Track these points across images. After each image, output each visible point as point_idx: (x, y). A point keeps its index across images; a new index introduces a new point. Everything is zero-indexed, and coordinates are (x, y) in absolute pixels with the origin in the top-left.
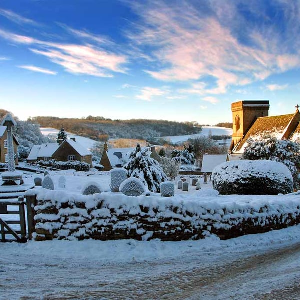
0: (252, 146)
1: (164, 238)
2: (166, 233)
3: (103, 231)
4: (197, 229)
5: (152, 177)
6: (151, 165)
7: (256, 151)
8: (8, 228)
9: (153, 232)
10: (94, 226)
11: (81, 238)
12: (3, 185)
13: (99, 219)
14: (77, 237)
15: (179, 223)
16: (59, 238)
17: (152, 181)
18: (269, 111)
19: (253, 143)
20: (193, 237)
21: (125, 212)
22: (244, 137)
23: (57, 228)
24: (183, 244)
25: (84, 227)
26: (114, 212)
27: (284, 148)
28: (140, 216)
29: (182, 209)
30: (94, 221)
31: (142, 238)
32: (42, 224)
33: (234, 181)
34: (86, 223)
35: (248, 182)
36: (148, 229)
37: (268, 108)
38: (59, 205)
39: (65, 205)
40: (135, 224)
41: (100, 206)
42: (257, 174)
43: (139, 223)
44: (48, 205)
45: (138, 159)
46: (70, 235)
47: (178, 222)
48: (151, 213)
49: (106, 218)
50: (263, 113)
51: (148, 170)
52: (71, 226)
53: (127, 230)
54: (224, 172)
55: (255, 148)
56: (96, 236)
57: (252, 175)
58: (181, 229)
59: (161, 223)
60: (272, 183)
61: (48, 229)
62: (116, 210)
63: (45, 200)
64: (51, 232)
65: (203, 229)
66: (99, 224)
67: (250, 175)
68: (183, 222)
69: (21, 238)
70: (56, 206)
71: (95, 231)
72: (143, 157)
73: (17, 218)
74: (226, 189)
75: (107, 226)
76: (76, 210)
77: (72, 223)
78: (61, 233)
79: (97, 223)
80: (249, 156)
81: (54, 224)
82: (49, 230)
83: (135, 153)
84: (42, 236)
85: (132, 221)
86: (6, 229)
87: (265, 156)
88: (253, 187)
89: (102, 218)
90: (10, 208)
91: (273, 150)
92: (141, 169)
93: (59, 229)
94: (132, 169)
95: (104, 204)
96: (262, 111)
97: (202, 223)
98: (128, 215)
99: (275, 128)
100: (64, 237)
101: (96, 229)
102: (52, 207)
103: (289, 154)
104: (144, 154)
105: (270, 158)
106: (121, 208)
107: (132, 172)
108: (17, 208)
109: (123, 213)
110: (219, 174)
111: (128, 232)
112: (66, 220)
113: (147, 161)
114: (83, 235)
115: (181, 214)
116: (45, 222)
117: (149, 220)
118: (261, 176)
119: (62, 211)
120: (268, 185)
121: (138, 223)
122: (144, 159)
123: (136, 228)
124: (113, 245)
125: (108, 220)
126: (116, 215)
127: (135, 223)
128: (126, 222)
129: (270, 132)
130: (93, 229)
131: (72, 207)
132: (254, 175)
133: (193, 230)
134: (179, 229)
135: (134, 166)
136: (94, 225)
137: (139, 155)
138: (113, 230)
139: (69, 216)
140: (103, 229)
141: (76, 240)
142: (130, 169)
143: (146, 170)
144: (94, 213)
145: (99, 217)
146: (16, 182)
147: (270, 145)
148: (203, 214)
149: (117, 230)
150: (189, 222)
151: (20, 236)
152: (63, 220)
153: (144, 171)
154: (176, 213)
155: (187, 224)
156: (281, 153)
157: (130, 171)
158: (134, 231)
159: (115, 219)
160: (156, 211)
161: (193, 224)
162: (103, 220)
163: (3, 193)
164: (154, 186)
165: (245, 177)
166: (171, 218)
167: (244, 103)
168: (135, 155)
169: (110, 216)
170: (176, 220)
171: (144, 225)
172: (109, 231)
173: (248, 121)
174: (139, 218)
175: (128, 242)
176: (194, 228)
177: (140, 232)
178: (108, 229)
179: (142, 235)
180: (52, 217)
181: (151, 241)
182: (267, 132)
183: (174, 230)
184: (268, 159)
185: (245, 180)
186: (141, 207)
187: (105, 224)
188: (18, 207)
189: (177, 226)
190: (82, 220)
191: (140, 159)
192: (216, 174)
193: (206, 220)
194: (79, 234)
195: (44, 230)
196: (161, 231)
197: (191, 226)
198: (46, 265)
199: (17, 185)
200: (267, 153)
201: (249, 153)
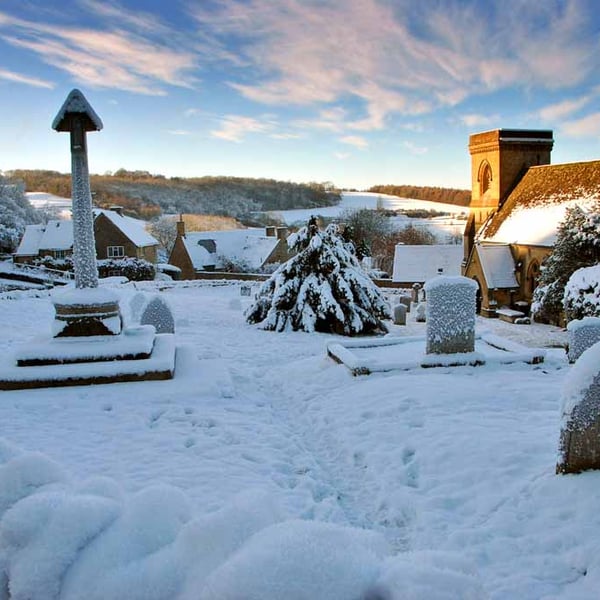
5: (350, 295)
6: (345, 266)
12: (60, 335)
17: (352, 304)
18: (552, 153)
22: (500, 208)
37: (549, 147)
45: (315, 251)
50: (538, 157)
51: (340, 277)
72: (326, 246)
83: (304, 236)
92: (321, 276)
94: (300, 274)
96: (537, 153)
104: (327, 241)
107: (301, 283)
122: (331, 253)
135: (302, 269)
137: (316, 242)
142: (295, 275)
143: (335, 277)
146: (106, 322)
153: (329, 280)
157: (296, 280)
164: (357, 317)
167: (503, 133)
168: (306, 243)
173: (509, 174)
191: (321, 252)
199: (111, 333)
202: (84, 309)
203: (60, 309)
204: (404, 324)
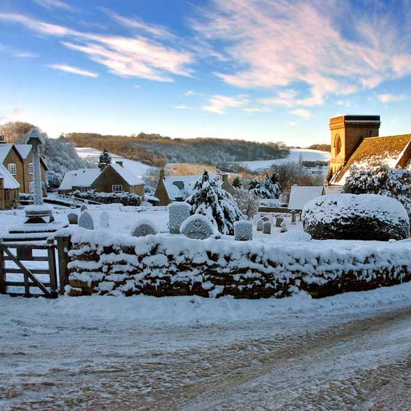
0: (356, 176)
1: (238, 295)
2: (240, 288)
3: (158, 284)
4: (281, 284)
5: (222, 215)
6: (222, 199)
7: (361, 182)
8: (33, 278)
9: (223, 287)
10: (146, 278)
11: (129, 293)
12: (26, 222)
13: (152, 268)
14: (123, 292)
15: (258, 275)
16: (100, 292)
17: (223, 220)
18: (380, 129)
19: (358, 171)
20: (276, 294)
21: (187, 259)
22: (345, 164)
23: (97, 280)
24: (263, 302)
25: (133, 278)
26: (173, 259)
27: (398, 179)
28: (207, 265)
29: (262, 257)
30: (147, 271)
31: (208, 294)
32: (78, 274)
33: (331, 221)
34: (135, 274)
35: (349, 223)
36: (218, 283)
37: (378, 126)
38: (100, 249)
39: (108, 250)
40: (200, 276)
41: (154, 252)
42: (361, 213)
43: (205, 274)
44: (86, 248)
45: (205, 190)
46: (114, 289)
47: (257, 273)
48: (222, 261)
49: (162, 268)
50: (371, 132)
51: (218, 204)
52: (117, 278)
53: (189, 283)
54: (319, 209)
55: (360, 178)
56: (148, 290)
57: (355, 213)
58: (260, 284)
59: (233, 275)
60: (382, 224)
61: (85, 281)
62: (175, 256)
63: (82, 242)
64: (89, 285)
65: (289, 284)
66: (153, 274)
67: (353, 214)
68: (263, 274)
69: (50, 292)
70: (96, 251)
71: (147, 284)
72: (211, 187)
73: (45, 265)
74: (321, 231)
75: (164, 278)
76: (122, 256)
77: (116, 273)
78: (103, 286)
79: (150, 274)
80: (352, 189)
81: (93, 274)
82: (87, 282)
83: (200, 182)
84: (77, 289)
85: (196, 271)
86: (30, 280)
87: (373, 189)
88: (356, 230)
89: (156, 267)
90: (35, 253)
91: (383, 181)
92: (208, 204)
93: (99, 281)
94: (197, 203)
95: (160, 249)
96: (370, 129)
97: (288, 275)
98: (191, 263)
99: (386, 152)
100: (107, 292)
101: (149, 281)
102: (91, 252)
103: (404, 187)
104: (213, 184)
105: (380, 192)
106: (181, 254)
107: (197, 208)
108: (45, 253)
109: (185, 261)
110: (312, 212)
111: (191, 287)
112: (110, 269)
113: (217, 193)
114: (132, 289)
115: (261, 263)
116: (81, 271)
117: (219, 270)
118: (367, 215)
119: (104, 258)
120: (376, 228)
121: (203, 274)
122: (213, 191)
123: (201, 281)
124: (171, 304)
125: (164, 270)
126: (175, 264)
127: (201, 274)
128: (189, 273)
129: (381, 157)
130: (145, 282)
131: (117, 253)
132: (358, 214)
133: (276, 284)
134: (258, 282)
135: (199, 200)
136: (146, 276)
137: (206, 185)
138: (171, 283)
139: (113, 263)
140: (158, 281)
141: (122, 296)
142: (194, 203)
143: (215, 205)
144: (146, 261)
145: (152, 265)
146: (43, 218)
147: (380, 175)
148: (290, 264)
149: (177, 284)
150: (271, 274)
151: (48, 289)
152: (105, 269)
153: (212, 206)
154: (254, 262)
155: (268, 277)
156: (395, 185)
157: (194, 206)
158: (198, 284)
159: (173, 268)
160: (228, 259)
161: (276, 277)
162: (158, 270)
163: (27, 232)
165: (345, 216)
166: (248, 268)
167: (347, 118)
168: (201, 186)
169: (167, 265)
170: (254, 270)
171: (212, 277)
172: (166, 284)
173: (351, 143)
174: (205, 268)
175: (191, 300)
176: (277, 282)
177: (207, 285)
178: (165, 281)
179: (209, 290)
180: (92, 265)
181: (221, 298)
182: (376, 157)
183: (251, 284)
184: (377, 194)
185: (345, 220)
186: (209, 253)
187: (161, 275)
188: (47, 250)
189: (256, 279)
190: (131, 269)
191: (208, 191)
192: (308, 212)
193: (293, 272)
194: (126, 288)
195: (81, 282)
196: (234, 286)
197: (274, 279)
198: (83, 328)
199: (45, 222)
200: (375, 185)
201: (352, 185)
202: (36, 213)
203: (27, 213)
204: (270, 233)
